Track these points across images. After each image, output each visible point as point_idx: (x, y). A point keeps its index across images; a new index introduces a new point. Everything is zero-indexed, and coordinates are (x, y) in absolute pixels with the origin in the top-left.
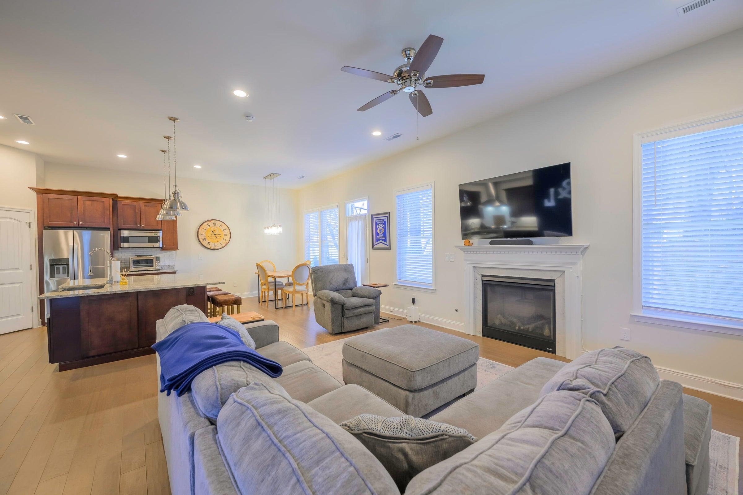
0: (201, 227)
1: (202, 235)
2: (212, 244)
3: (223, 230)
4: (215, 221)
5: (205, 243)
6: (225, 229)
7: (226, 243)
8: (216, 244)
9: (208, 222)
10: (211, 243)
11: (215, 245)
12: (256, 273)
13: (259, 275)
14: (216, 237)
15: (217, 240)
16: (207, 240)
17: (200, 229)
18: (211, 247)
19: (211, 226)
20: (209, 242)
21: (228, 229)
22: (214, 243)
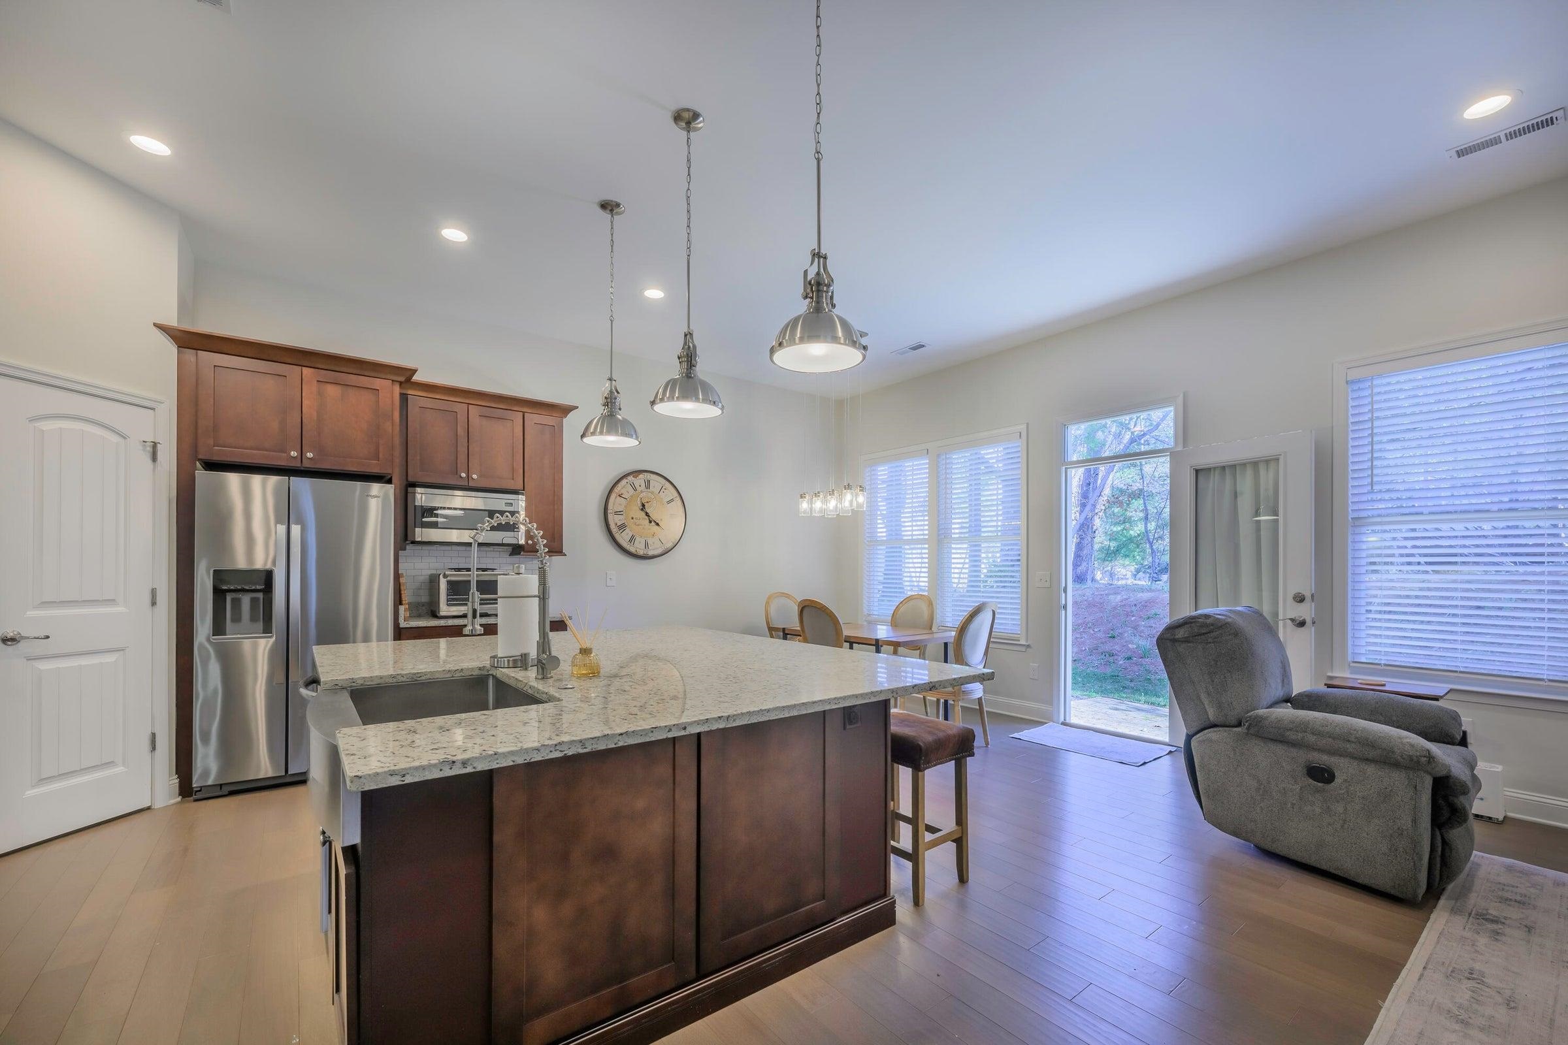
0: (616, 490)
1: (616, 513)
2: (640, 543)
3: (669, 502)
5: (622, 539)
6: (673, 500)
7: (674, 541)
8: (650, 542)
9: (631, 478)
10: (638, 539)
11: (647, 545)
15: (653, 529)
16: (627, 530)
17: (613, 496)
18: (638, 550)
19: (639, 489)
20: (633, 537)
21: (678, 498)
22: (646, 538)
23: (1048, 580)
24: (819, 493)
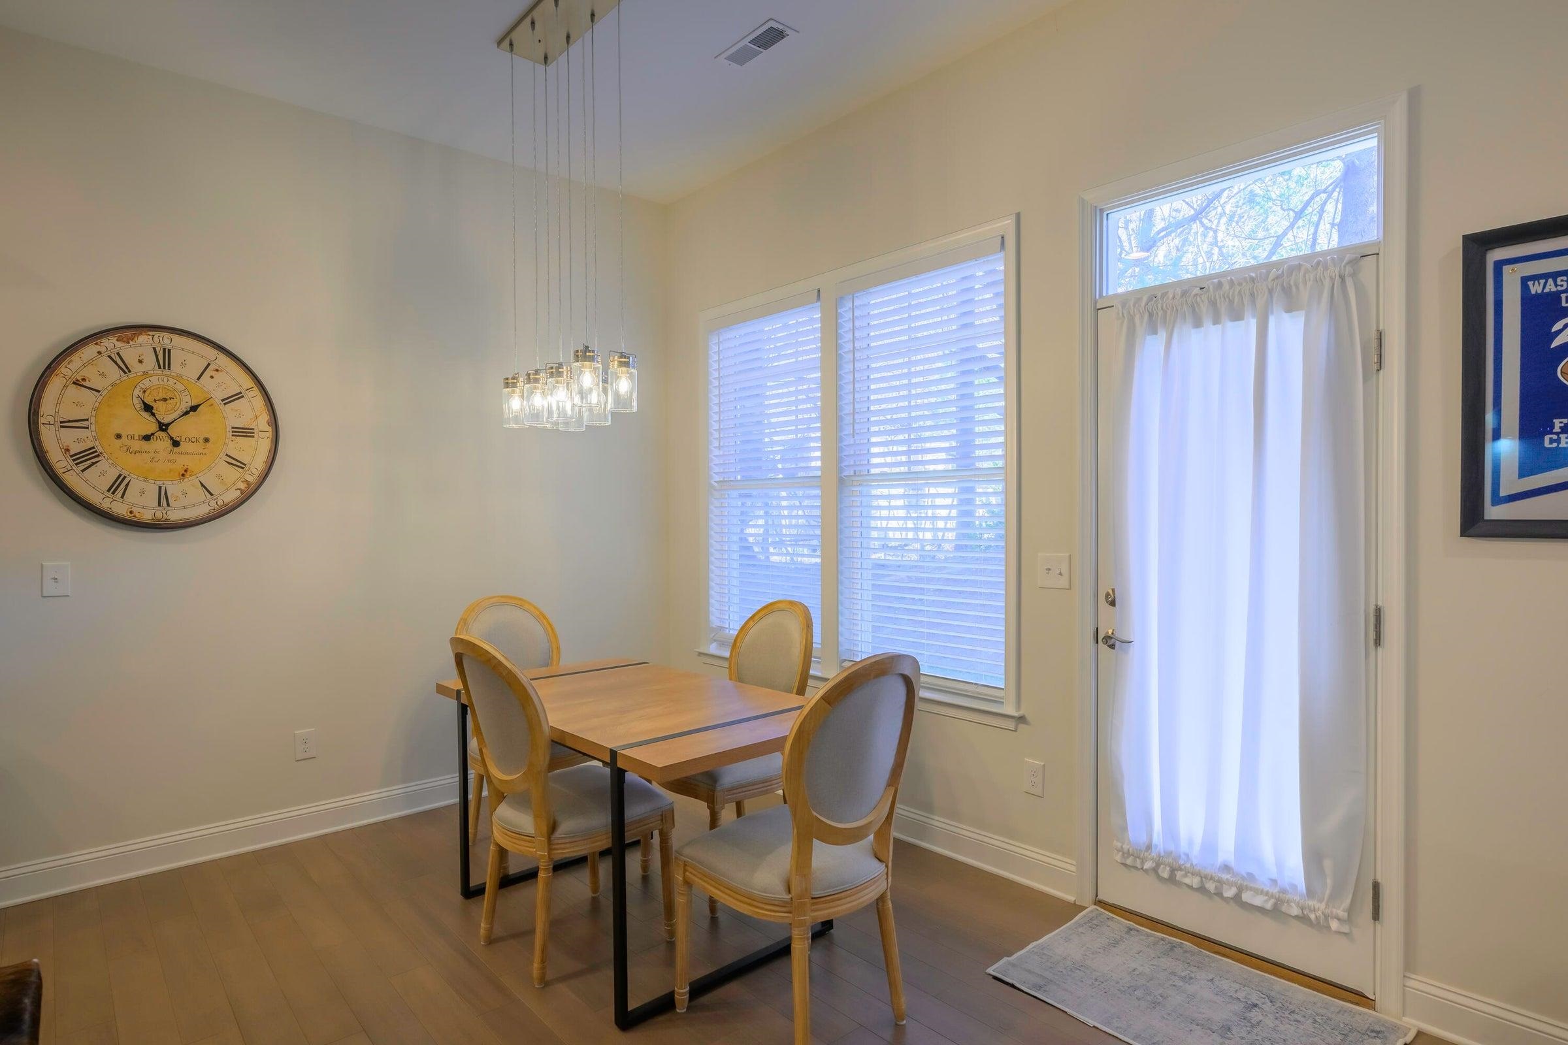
0: (63, 369)
1: (66, 424)
2: (142, 492)
3: (227, 401)
4: (167, 340)
5: (92, 484)
6: (238, 396)
7: (243, 486)
8: (173, 489)
9: (110, 343)
10: (136, 485)
11: (163, 497)
12: (441, 689)
13: (464, 710)
14: (176, 444)
15: (182, 461)
16: (103, 465)
17: (54, 382)
18: (136, 510)
19: (137, 368)
20: (120, 479)
21: (256, 392)
22: (159, 483)
23: (1065, 570)
24: (537, 372)
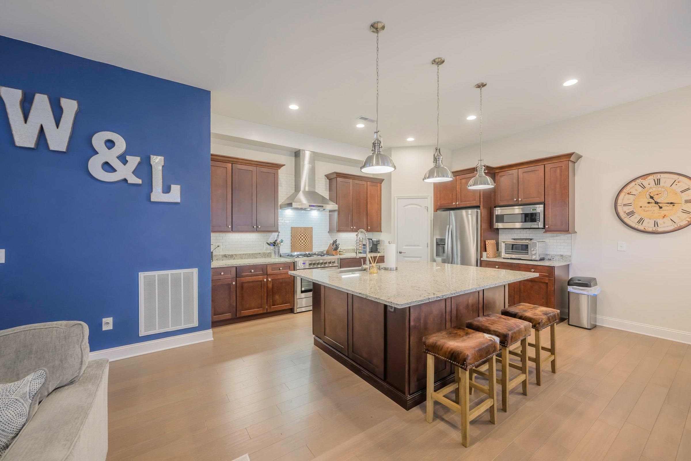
1: (625, 205)
2: (648, 223)
3: (683, 192)
4: (659, 176)
5: (632, 221)
6: (688, 189)
7: (689, 220)
8: (660, 222)
9: (639, 181)
10: (646, 221)
11: (656, 224)
14: (661, 208)
15: (663, 213)
16: (636, 215)
17: (622, 195)
18: (646, 228)
19: (648, 186)
20: (641, 219)
22: (655, 220)
